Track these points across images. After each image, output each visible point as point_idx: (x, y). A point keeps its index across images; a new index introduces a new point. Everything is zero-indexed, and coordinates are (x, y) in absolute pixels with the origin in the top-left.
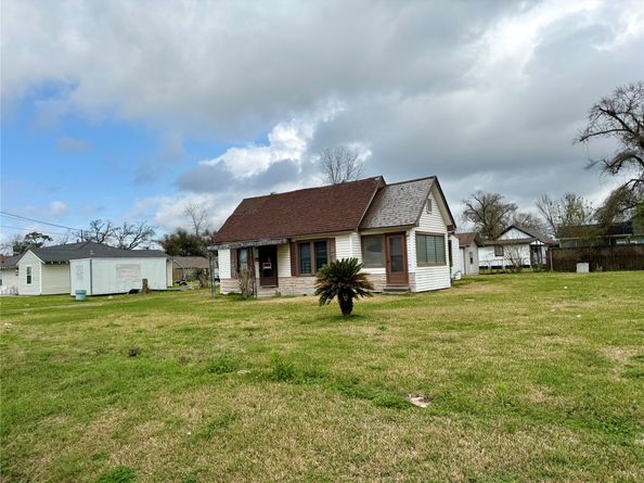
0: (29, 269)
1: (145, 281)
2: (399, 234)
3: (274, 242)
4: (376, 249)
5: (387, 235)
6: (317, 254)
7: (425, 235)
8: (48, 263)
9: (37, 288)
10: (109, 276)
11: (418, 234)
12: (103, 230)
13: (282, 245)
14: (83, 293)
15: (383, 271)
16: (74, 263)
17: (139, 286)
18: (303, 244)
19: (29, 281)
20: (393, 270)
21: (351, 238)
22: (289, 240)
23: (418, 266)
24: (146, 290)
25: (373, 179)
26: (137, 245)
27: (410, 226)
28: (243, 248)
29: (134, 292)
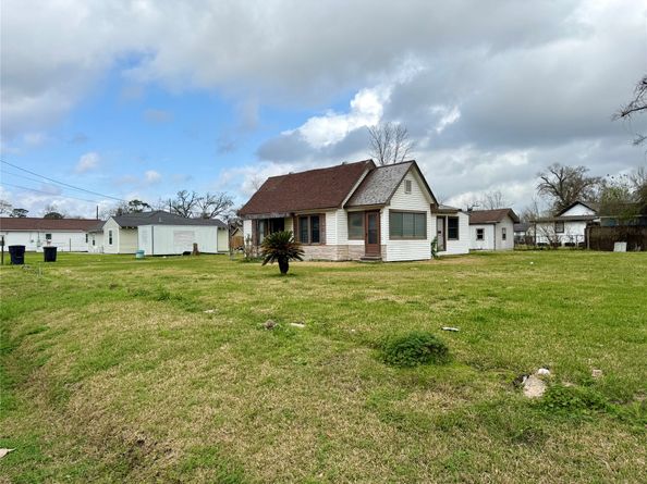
0: (110, 232)
1: (195, 245)
2: (374, 212)
3: (283, 216)
4: (358, 223)
5: (366, 212)
6: (312, 227)
7: (401, 213)
8: (123, 228)
9: (116, 249)
10: (168, 240)
11: (391, 211)
12: (188, 200)
13: (288, 219)
14: (142, 253)
15: (362, 242)
16: (140, 228)
17: (191, 250)
18: (303, 218)
19: (111, 243)
20: (370, 243)
21: (336, 214)
22: (293, 214)
23: (391, 239)
24: (196, 253)
25: (364, 162)
26: (218, 213)
27: (383, 205)
28: (262, 220)
29: (186, 254)
